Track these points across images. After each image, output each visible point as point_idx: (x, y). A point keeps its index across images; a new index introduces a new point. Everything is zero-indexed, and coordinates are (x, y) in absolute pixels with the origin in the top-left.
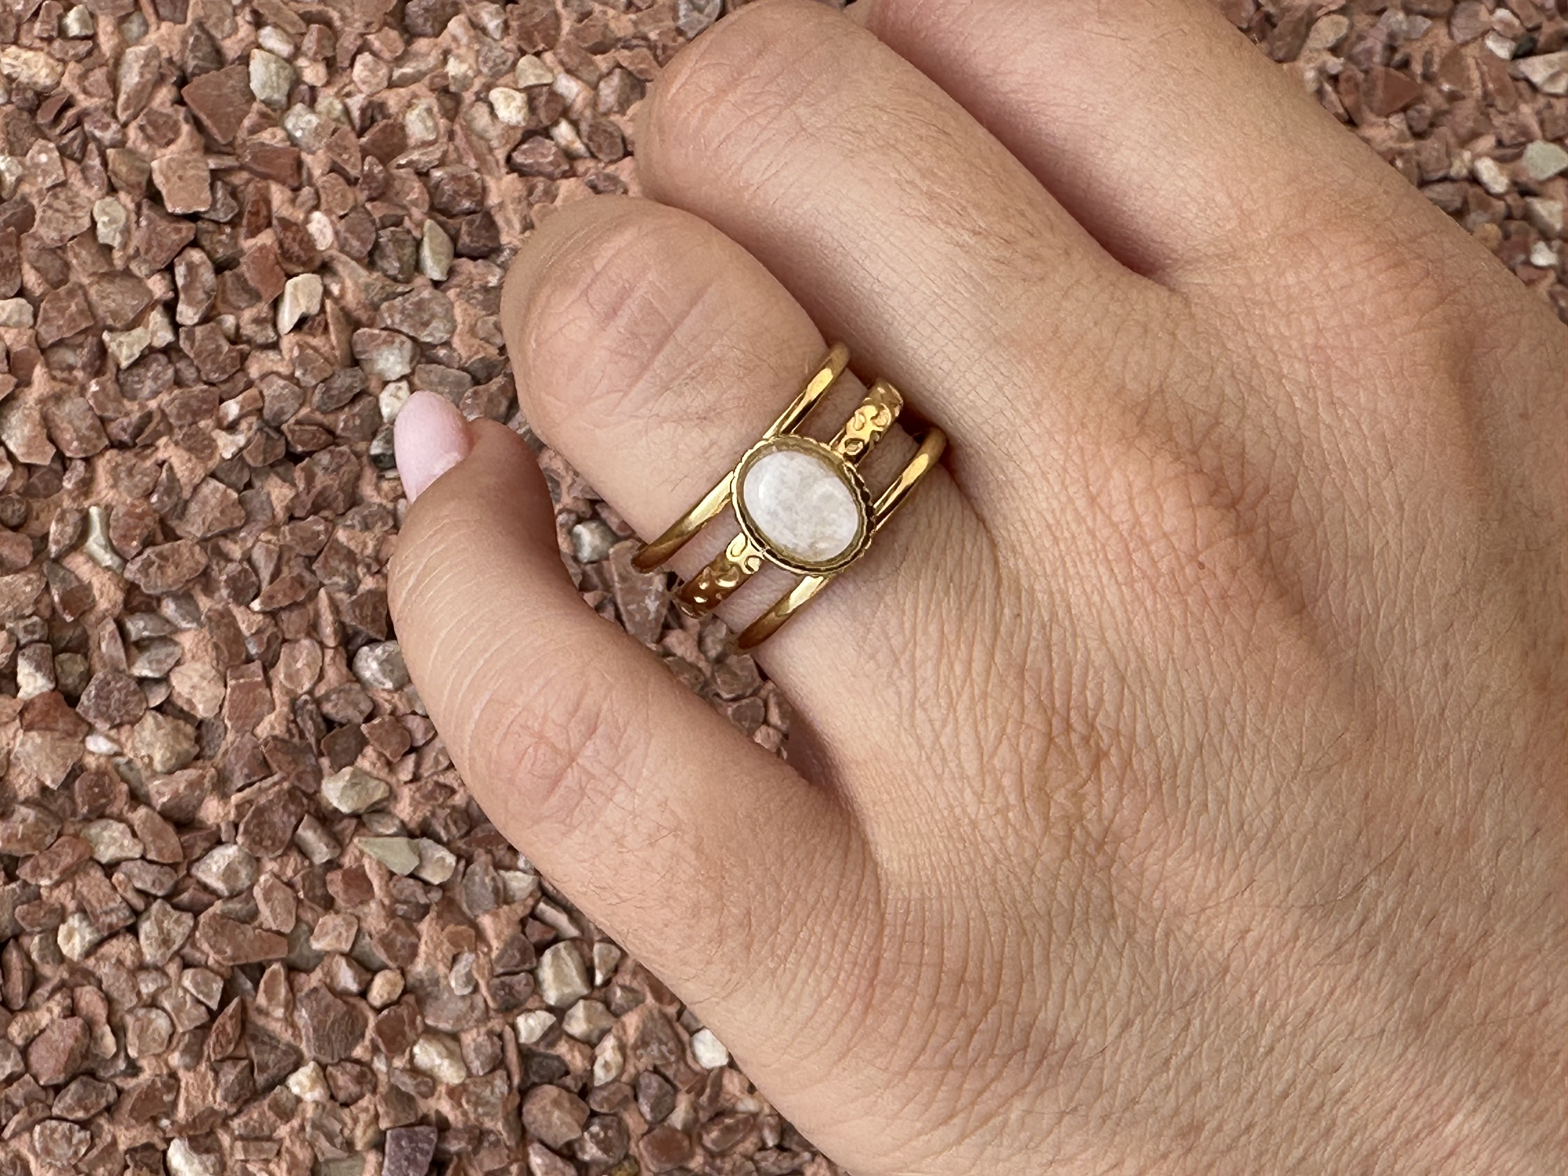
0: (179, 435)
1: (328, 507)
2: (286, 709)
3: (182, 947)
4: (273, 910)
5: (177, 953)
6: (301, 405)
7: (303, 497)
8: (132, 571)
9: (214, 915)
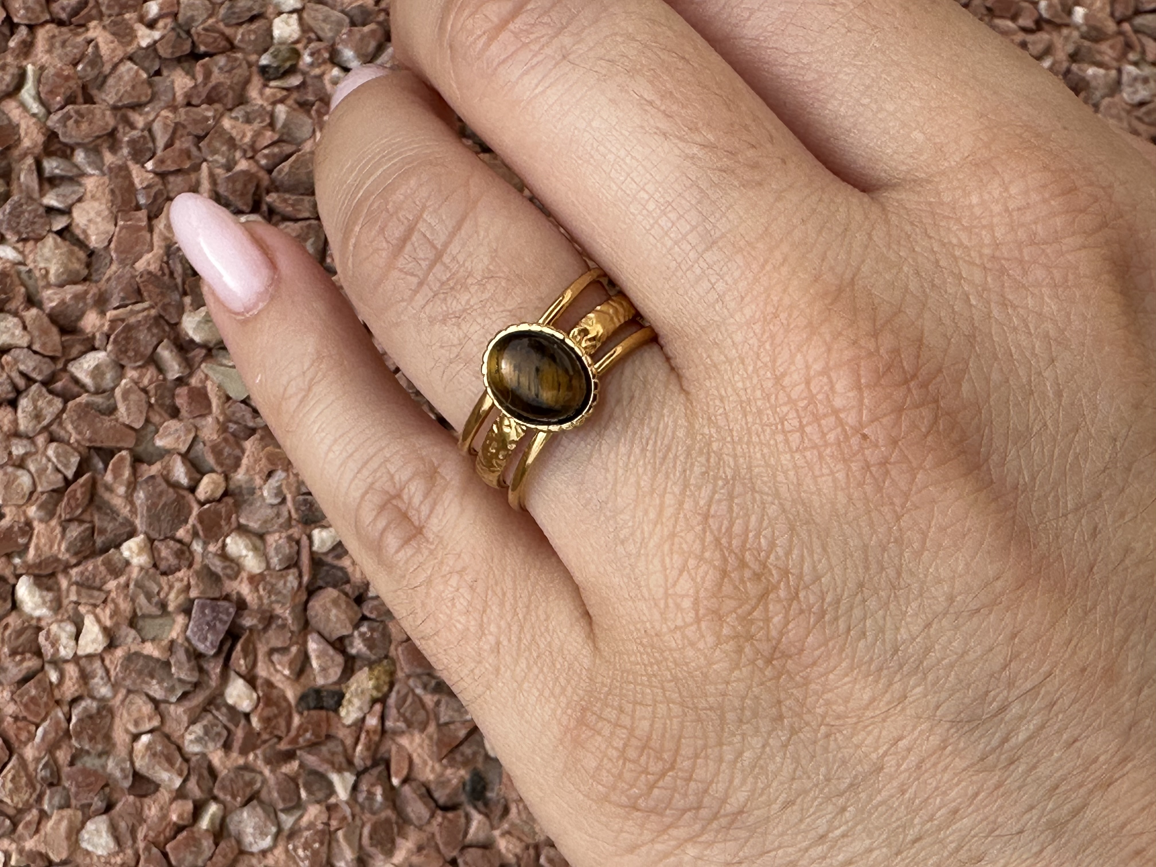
0: (107, 21)
1: (219, 101)
2: (161, 252)
3: (50, 424)
4: (128, 409)
5: (46, 428)
6: (210, 16)
7: (200, 89)
8: (53, 121)
9: (80, 404)
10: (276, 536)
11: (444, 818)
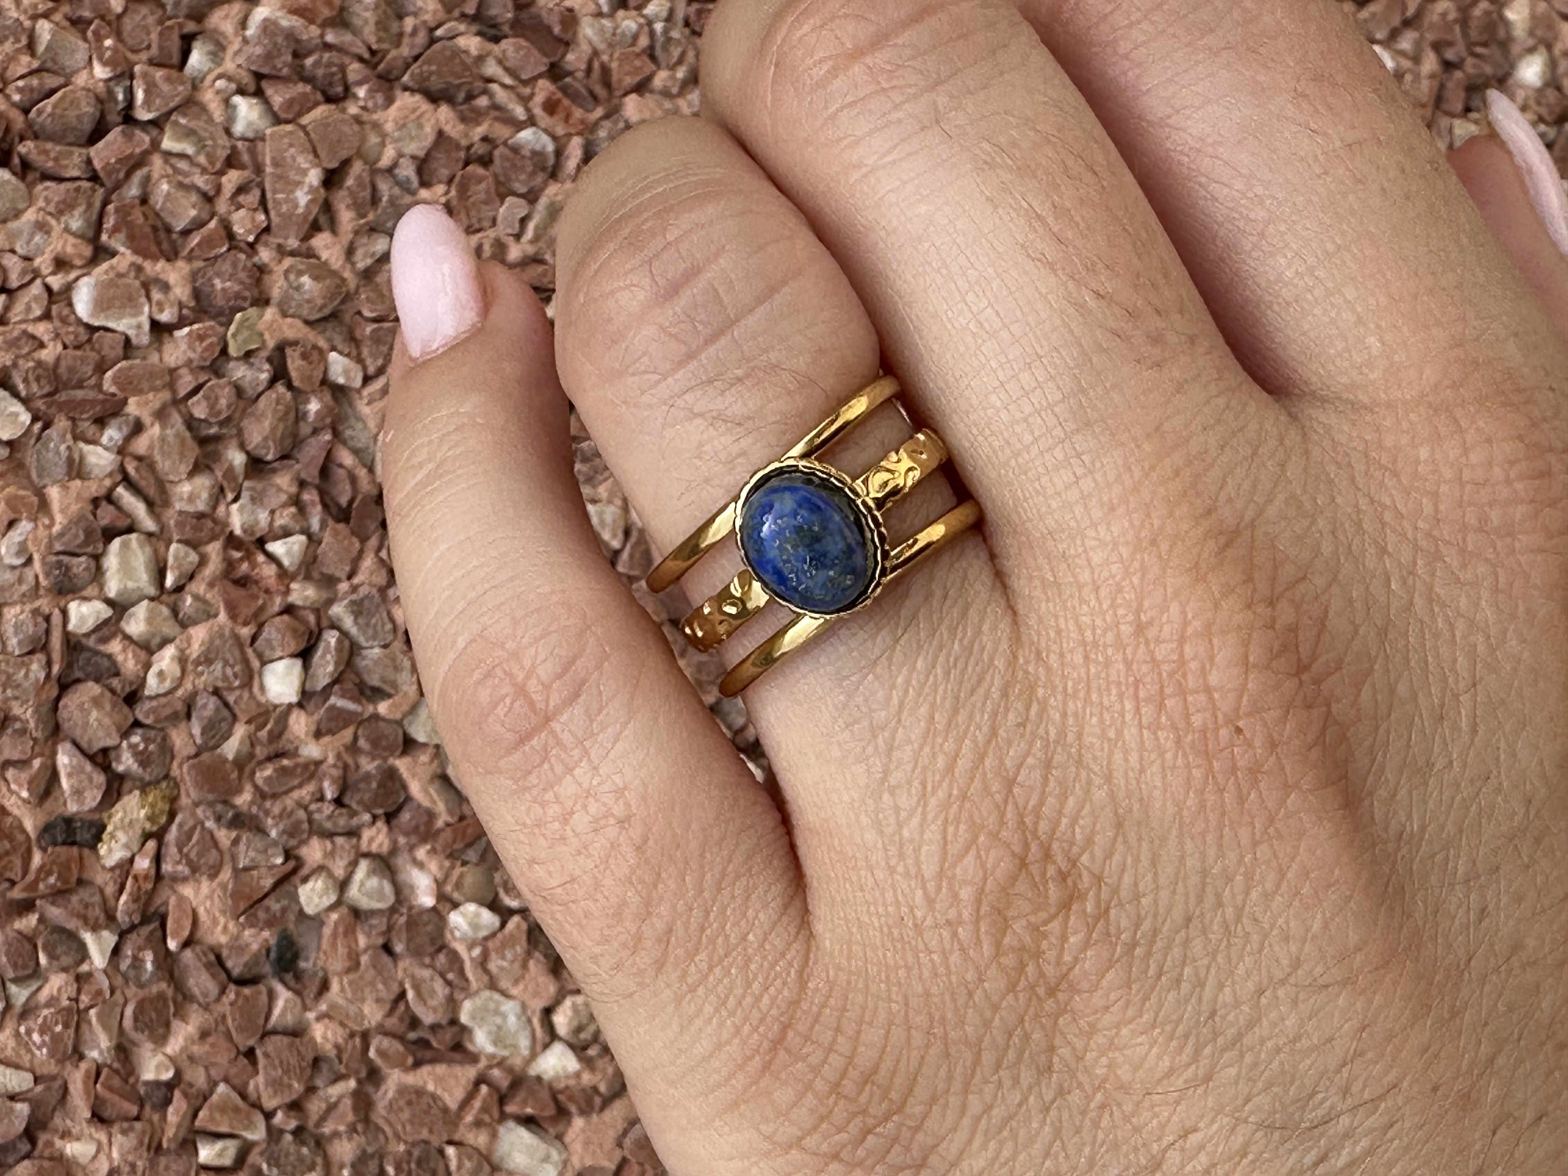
10: (18, 609)
11: (238, 994)
